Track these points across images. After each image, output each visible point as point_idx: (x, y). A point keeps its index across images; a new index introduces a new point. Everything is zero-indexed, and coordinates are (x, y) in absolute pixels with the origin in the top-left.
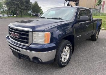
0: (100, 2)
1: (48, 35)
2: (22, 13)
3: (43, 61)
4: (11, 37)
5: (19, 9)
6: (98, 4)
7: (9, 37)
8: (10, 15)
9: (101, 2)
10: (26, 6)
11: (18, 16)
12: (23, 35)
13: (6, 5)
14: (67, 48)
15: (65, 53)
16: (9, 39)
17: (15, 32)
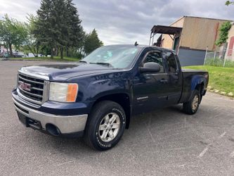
0: (225, 39)
1: (73, 88)
2: (64, 52)
3: (63, 132)
4: (21, 91)
5: (58, 44)
6: (221, 43)
7: (18, 90)
8: (39, 56)
9: (227, 38)
10: (73, 40)
11: (54, 57)
12: (37, 86)
13: (33, 35)
14: (114, 116)
15: (108, 125)
16: (16, 94)
17: (25, 82)
